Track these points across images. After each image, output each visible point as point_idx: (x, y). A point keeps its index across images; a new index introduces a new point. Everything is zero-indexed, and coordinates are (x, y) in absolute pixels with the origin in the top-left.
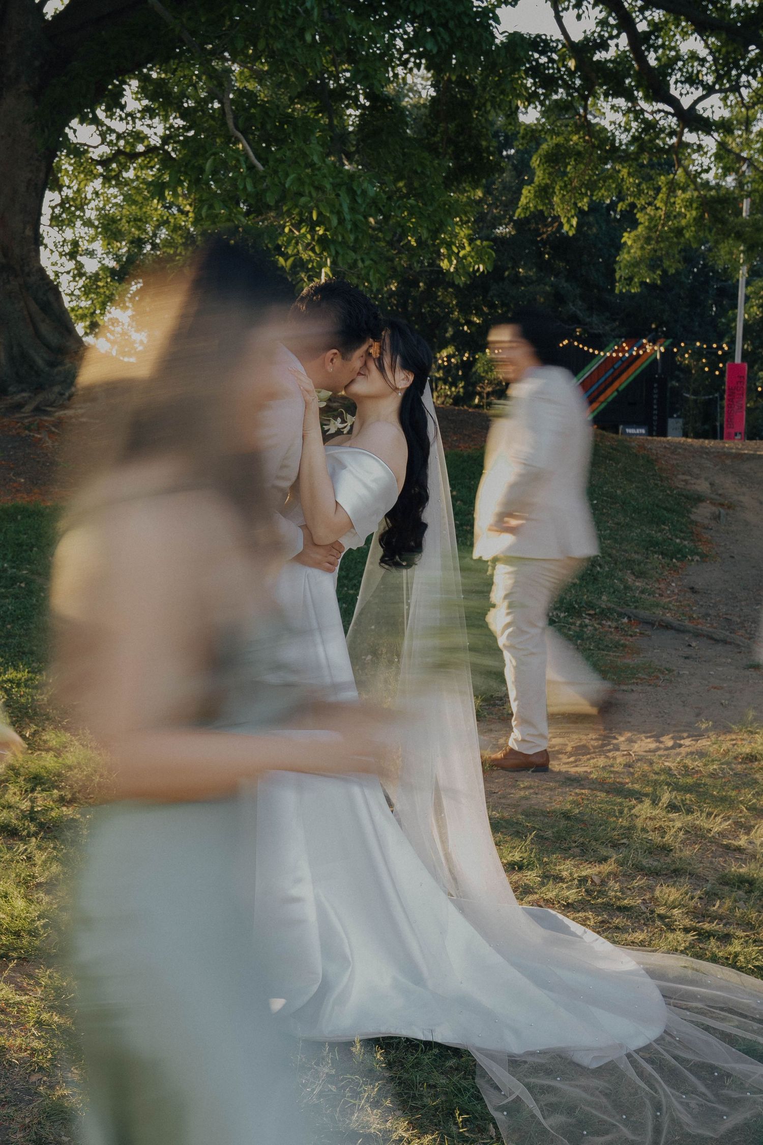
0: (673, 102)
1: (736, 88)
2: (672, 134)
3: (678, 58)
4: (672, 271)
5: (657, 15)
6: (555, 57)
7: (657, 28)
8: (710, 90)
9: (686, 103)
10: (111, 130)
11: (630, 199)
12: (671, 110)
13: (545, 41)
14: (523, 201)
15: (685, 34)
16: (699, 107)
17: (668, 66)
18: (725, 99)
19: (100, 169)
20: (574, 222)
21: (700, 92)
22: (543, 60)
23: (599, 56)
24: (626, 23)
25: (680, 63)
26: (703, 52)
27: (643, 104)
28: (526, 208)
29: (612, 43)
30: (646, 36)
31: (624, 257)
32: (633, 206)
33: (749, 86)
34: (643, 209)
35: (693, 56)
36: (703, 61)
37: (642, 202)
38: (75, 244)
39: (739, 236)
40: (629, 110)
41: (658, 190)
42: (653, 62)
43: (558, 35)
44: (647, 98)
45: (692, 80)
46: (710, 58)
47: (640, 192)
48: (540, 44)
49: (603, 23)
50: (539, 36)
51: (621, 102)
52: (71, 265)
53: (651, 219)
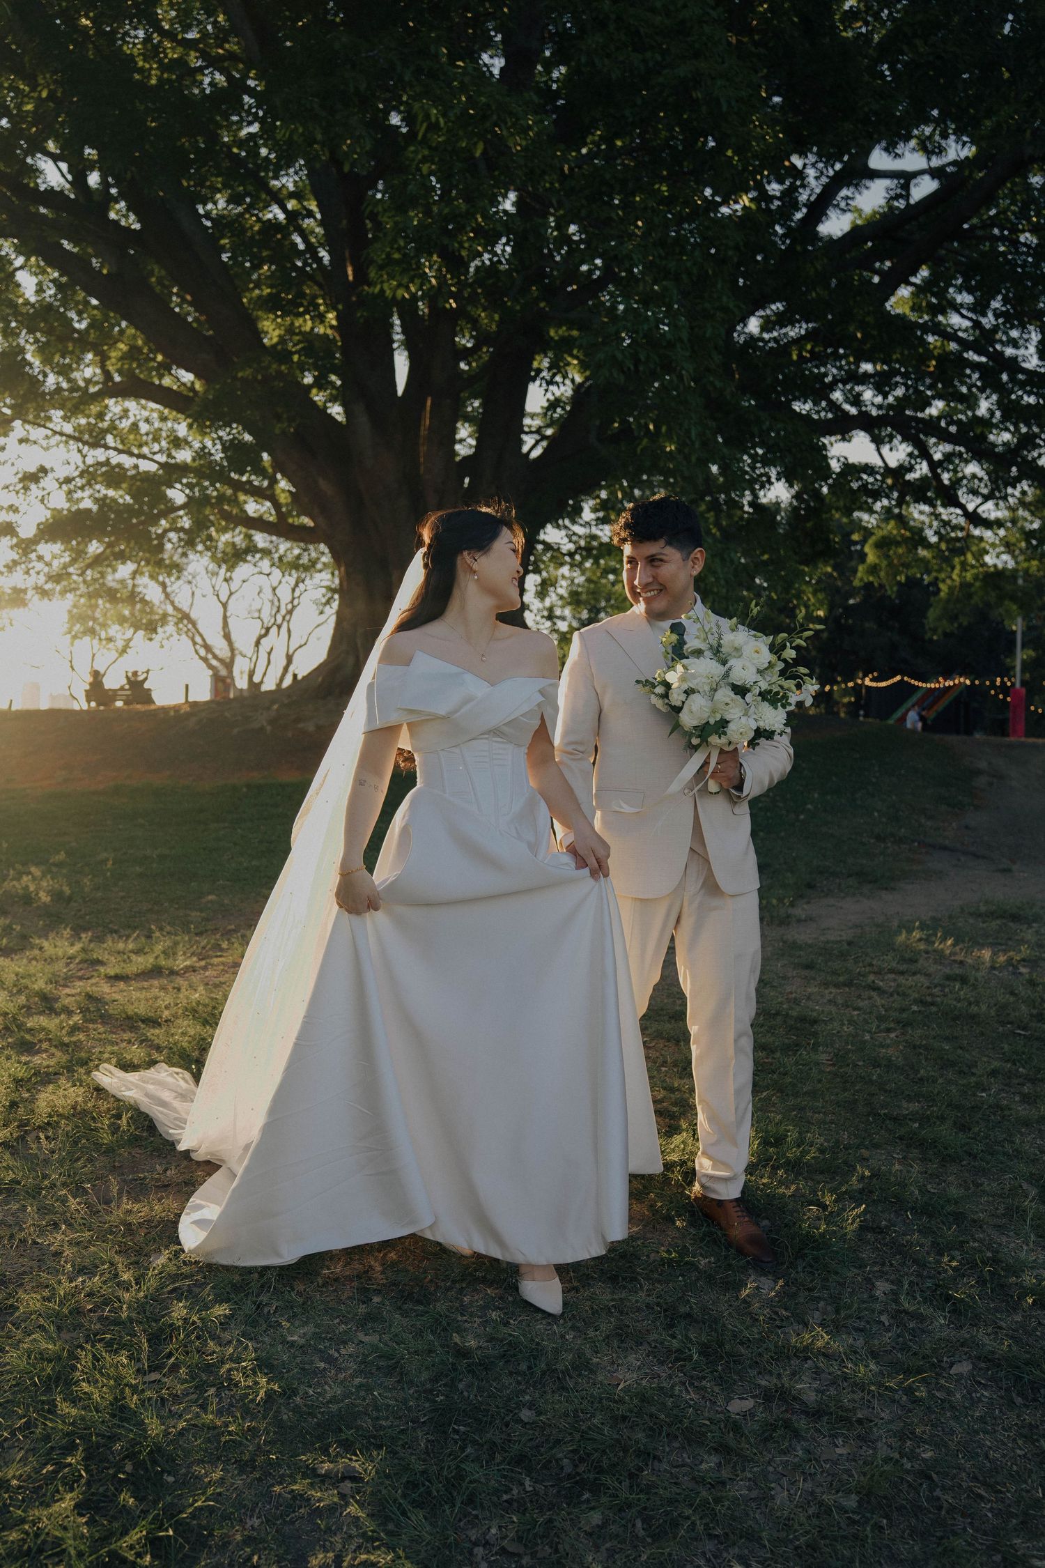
0: (963, 507)
1: (1005, 498)
2: (962, 529)
3: (964, 477)
4: (965, 623)
5: (948, 448)
6: (879, 477)
7: (948, 457)
8: (986, 498)
9: (970, 507)
10: (574, 534)
11: (934, 574)
12: (959, 511)
13: (872, 468)
14: (859, 575)
15: (967, 462)
16: (980, 510)
17: (956, 483)
18: (997, 505)
19: (567, 559)
20: (895, 589)
21: (979, 500)
22: (871, 480)
23: (910, 477)
24: (925, 454)
25: (965, 482)
26: (981, 473)
27: (941, 510)
28: (861, 580)
29: (917, 467)
30: (940, 463)
31: (932, 614)
32: (937, 579)
33: (1013, 496)
34: (944, 581)
35: (974, 476)
36: (981, 480)
37: (943, 575)
38: (551, 610)
39: (1013, 598)
40: (932, 514)
41: (953, 568)
42: (946, 482)
43: (880, 463)
44: (944, 506)
45: (974, 492)
46: (986, 478)
47: (940, 570)
48: (868, 469)
49: (910, 455)
50: (867, 465)
51: (926, 508)
52: (548, 624)
53: (950, 588)
